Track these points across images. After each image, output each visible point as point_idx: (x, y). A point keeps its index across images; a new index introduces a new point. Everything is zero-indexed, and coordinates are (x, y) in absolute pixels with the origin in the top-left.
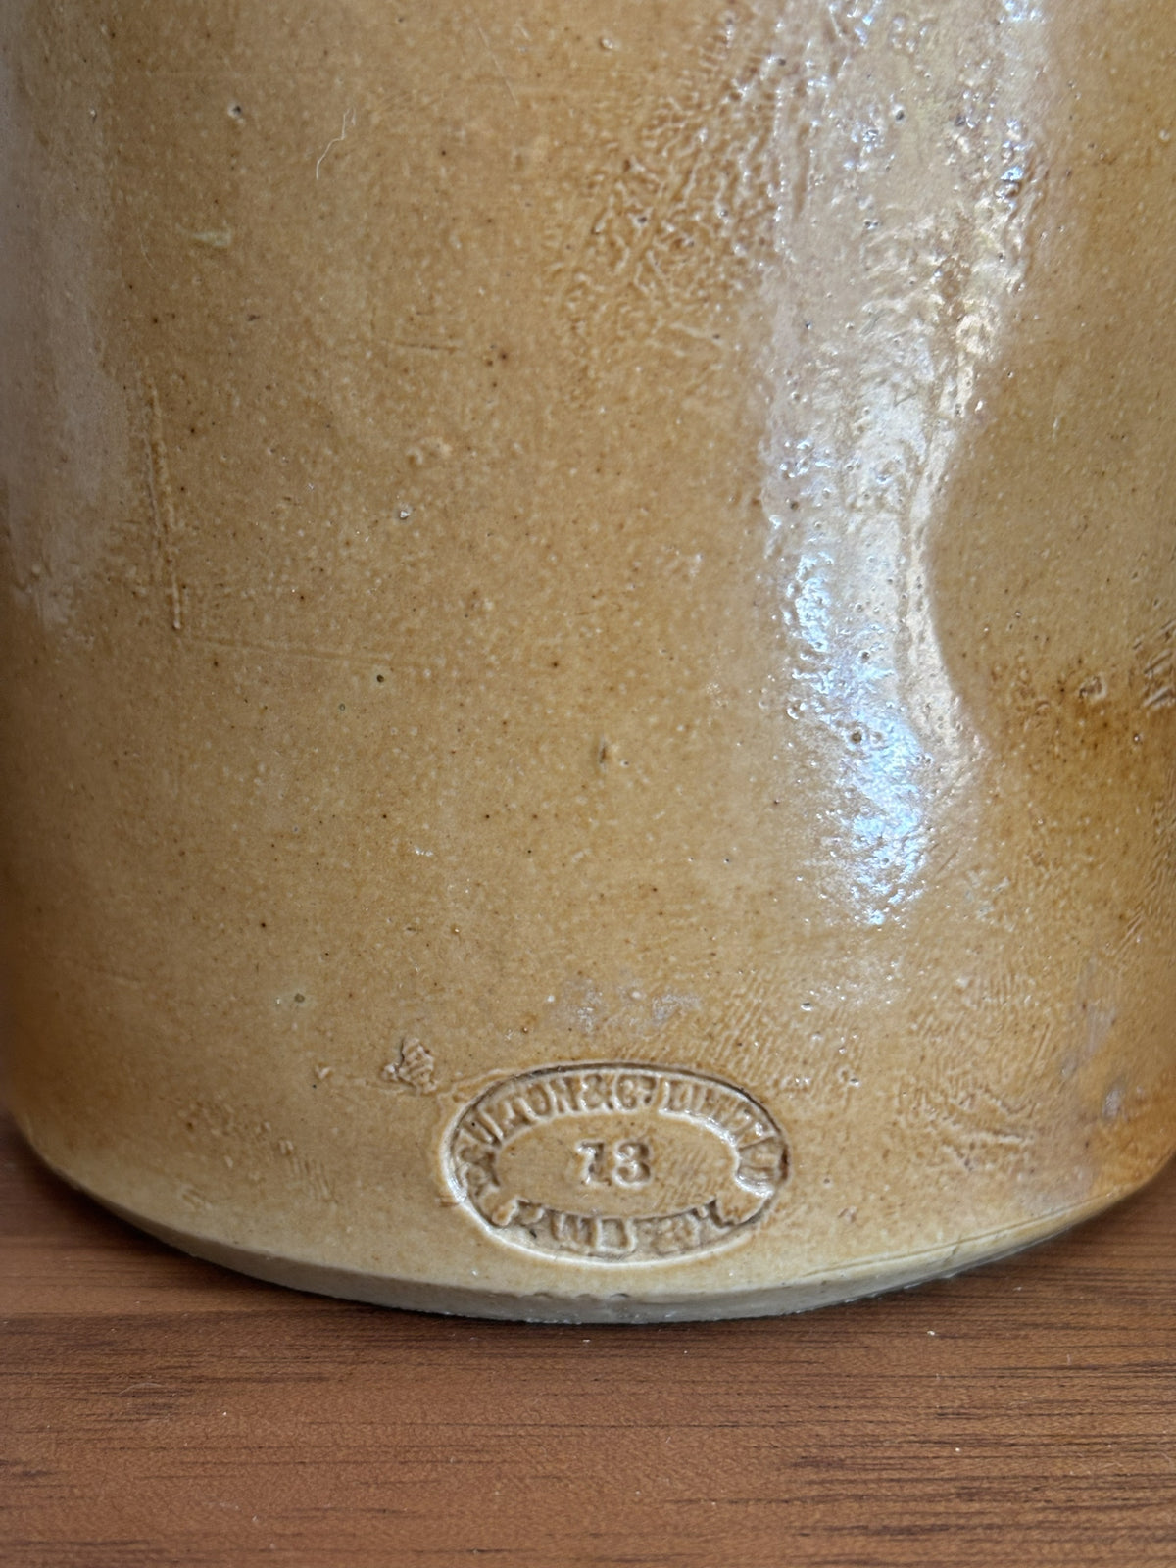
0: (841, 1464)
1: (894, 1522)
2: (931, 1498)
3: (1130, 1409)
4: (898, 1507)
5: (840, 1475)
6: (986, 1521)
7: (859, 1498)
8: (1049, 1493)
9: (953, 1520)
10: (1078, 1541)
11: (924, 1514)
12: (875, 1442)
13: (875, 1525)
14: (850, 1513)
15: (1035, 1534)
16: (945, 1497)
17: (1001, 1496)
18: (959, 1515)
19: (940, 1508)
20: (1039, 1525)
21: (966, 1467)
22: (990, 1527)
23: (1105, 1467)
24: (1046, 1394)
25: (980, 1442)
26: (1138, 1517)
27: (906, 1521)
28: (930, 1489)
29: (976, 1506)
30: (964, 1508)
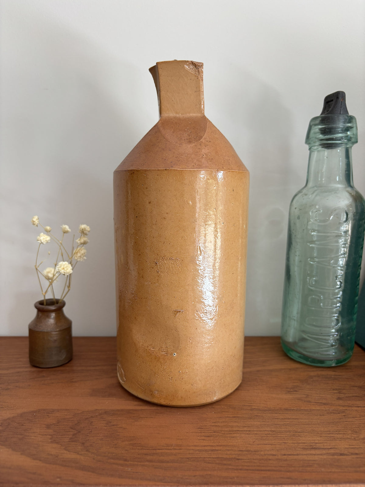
0: (202, 428)
1: (207, 435)
2: (211, 432)
3: (232, 422)
4: (207, 434)
5: (202, 430)
6: (216, 435)
7: (204, 432)
8: (222, 432)
9: (213, 435)
10: (224, 438)
11: (210, 434)
12: (206, 426)
13: (205, 436)
14: (203, 434)
15: (220, 437)
16: (212, 432)
17: (217, 432)
18: (213, 434)
19: (212, 434)
20: (221, 436)
21: (215, 429)
22: (216, 436)
23: (228, 429)
24: (224, 420)
25: (216, 426)
26: (231, 435)
27: (208, 435)
28: (211, 431)
29: (215, 433)
30: (214, 434)
